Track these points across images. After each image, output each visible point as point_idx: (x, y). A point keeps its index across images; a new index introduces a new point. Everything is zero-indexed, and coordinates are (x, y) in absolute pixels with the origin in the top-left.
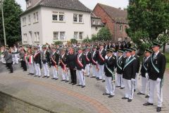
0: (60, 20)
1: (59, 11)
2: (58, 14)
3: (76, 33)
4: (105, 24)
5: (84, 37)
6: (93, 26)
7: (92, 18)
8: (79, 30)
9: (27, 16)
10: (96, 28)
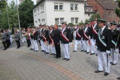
0: (60, 9)
1: (59, 2)
2: (59, 5)
3: (72, 19)
4: (96, 11)
5: (79, 21)
6: (86, 13)
7: (85, 6)
9: (37, 9)
10: (89, 15)
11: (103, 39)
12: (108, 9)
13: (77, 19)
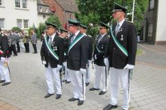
3: (19, 21)
4: (54, 12)
6: (39, 13)
7: (38, 4)
8: (23, 17)
10: (44, 16)
11: (55, 51)
12: (68, 12)
13: (26, 21)
